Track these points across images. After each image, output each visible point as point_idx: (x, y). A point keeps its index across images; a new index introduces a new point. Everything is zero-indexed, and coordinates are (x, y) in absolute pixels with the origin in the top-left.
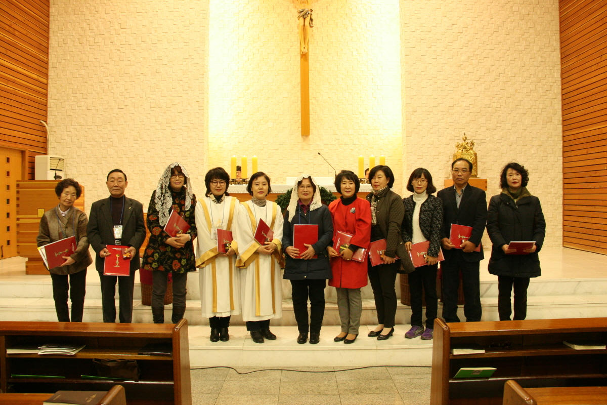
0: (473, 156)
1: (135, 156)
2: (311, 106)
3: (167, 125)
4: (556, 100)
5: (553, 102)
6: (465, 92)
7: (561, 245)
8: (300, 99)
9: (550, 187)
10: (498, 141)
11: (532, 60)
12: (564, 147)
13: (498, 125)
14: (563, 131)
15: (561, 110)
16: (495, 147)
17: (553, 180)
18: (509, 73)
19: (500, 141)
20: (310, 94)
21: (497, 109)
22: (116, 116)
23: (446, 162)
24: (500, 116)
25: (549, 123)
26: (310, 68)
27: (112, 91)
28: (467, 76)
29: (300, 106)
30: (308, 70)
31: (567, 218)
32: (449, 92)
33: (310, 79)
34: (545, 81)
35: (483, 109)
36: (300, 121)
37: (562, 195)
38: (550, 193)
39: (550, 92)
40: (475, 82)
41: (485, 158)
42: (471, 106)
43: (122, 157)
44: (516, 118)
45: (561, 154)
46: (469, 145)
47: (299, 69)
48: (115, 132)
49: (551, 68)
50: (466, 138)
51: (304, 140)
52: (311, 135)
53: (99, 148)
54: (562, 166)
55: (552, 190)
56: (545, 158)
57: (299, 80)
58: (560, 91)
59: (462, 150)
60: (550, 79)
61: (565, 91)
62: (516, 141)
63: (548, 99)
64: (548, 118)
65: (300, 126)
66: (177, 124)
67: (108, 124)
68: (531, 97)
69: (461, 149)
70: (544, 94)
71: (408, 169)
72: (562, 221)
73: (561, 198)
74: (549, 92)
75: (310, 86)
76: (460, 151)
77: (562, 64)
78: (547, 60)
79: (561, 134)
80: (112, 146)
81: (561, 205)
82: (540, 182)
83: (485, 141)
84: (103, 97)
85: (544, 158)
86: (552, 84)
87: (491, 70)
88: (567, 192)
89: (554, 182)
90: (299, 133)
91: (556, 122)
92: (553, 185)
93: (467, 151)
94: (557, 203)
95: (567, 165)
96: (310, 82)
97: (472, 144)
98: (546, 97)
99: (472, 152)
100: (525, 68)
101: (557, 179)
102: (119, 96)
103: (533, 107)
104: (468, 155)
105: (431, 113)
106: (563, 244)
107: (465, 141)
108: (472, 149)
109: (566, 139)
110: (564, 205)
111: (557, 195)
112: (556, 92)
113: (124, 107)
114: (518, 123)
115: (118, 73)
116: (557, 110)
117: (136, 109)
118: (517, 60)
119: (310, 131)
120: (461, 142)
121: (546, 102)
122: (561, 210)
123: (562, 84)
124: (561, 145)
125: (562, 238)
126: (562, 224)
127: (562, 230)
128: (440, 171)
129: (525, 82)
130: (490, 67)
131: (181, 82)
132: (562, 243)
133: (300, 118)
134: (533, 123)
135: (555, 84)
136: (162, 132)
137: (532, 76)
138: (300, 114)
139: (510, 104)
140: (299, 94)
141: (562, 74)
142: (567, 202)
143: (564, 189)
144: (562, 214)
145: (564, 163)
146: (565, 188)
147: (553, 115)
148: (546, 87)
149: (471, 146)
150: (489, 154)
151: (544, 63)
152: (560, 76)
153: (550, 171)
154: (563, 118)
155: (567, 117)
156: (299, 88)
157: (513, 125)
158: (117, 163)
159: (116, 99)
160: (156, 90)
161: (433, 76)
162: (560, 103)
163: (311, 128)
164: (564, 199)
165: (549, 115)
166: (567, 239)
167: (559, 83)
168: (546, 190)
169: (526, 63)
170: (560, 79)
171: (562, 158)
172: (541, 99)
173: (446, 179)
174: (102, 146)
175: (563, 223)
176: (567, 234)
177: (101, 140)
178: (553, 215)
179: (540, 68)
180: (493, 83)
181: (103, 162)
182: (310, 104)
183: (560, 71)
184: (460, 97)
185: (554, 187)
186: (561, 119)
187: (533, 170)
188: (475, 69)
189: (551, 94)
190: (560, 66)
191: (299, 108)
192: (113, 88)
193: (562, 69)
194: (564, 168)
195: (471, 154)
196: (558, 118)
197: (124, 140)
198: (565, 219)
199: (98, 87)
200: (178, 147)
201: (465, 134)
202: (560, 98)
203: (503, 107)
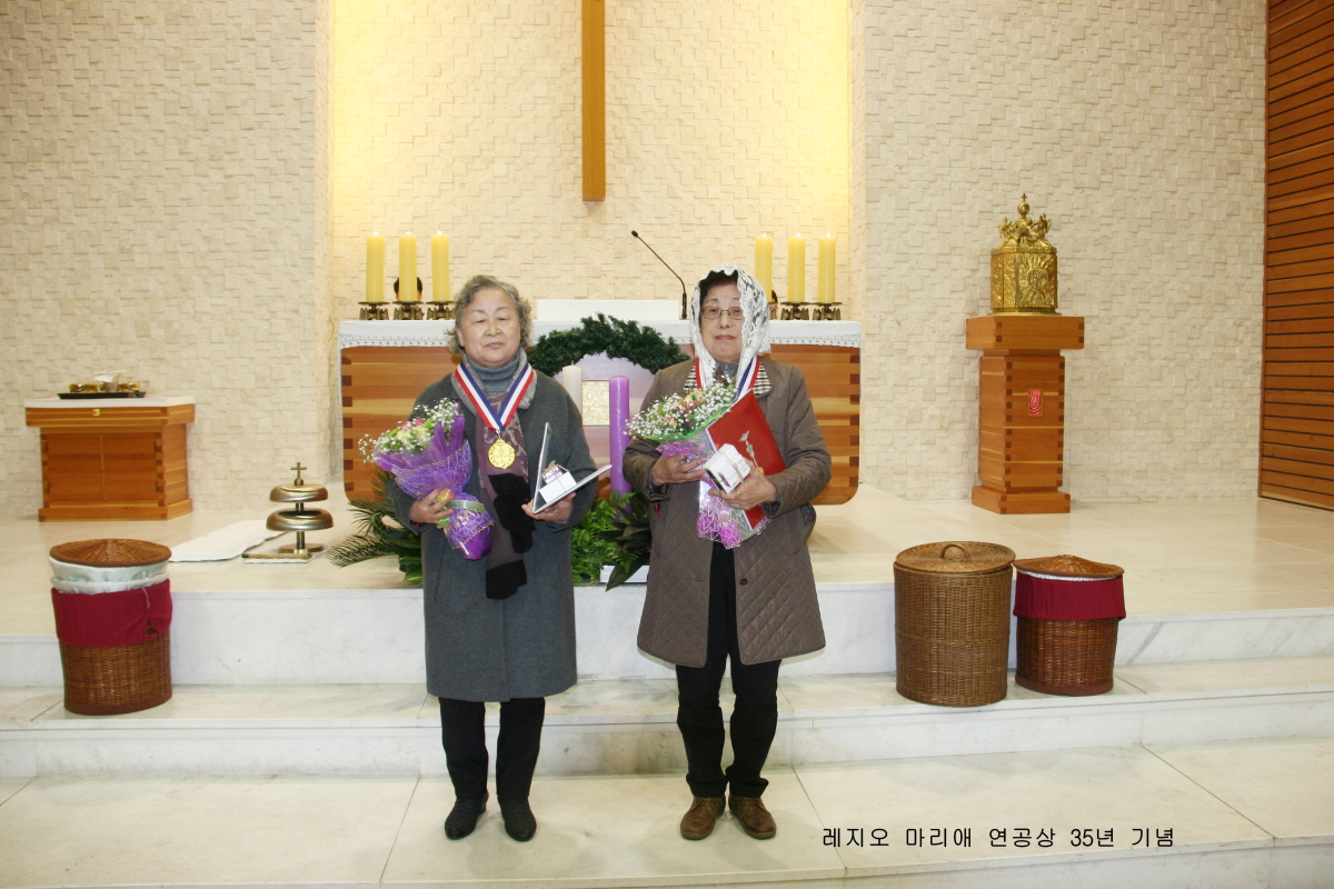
0: (1049, 257)
1: (122, 250)
2: (609, 121)
3: (213, 164)
4: (1251, 116)
5: (1246, 123)
6: (1022, 88)
7: (1255, 493)
8: (580, 101)
9: (1231, 343)
10: (1103, 221)
11: (1195, 10)
12: (1268, 239)
13: (1104, 178)
14: (1269, 198)
15: (1262, 144)
16: (1097, 235)
17: (1240, 325)
18: (1136, 42)
19: (1108, 220)
20: (608, 89)
21: (1102, 135)
22: (66, 136)
23: (968, 273)
24: (1109, 154)
25: (1233, 177)
26: (608, 20)
27: (54, 66)
28: (1026, 46)
29: (579, 121)
30: (603, 26)
31: (1270, 423)
32: (981, 86)
33: (608, 50)
34: (1226, 67)
35: (1065, 133)
36: (580, 162)
37: (1261, 365)
38: (1232, 357)
39: (1238, 94)
40: (1048, 62)
41: (1070, 263)
42: (1037, 125)
43: (86, 254)
44: (1151, 160)
45: (1260, 257)
46: (1036, 227)
47: (580, 23)
48: (66, 182)
49: (1243, 33)
50: (1027, 207)
51: (591, 211)
52: (608, 199)
53: (21, 228)
54: (1261, 289)
55: (1237, 350)
56: (1222, 267)
57: (577, 51)
58: (1262, 93)
59: (1019, 241)
60: (1239, 60)
61: (1277, 94)
62: (1148, 222)
63: (1232, 115)
64: (1232, 162)
65: (580, 174)
66: (242, 160)
67: (44, 159)
68: (1189, 106)
69: (1016, 236)
70: (1223, 101)
71: (869, 290)
72: (1257, 431)
73: (1259, 372)
74: (1234, 95)
75: (607, 68)
76: (1013, 242)
77: (1270, 23)
78: (1233, 12)
79: (1262, 207)
80: (57, 221)
81: (1258, 391)
82: (1207, 329)
83: (1072, 219)
84: (27, 81)
85: (1217, 267)
86: (1242, 74)
87: (1090, 31)
88: (1274, 354)
89: (1242, 330)
90: (577, 192)
91: (1251, 175)
92: (1240, 338)
93: (1031, 242)
94: (1247, 384)
95: (1276, 286)
96: (607, 57)
97: (1044, 225)
98: (1227, 108)
99: (1043, 245)
100: (1175, 30)
101: (1248, 323)
102: (73, 81)
103: (1195, 134)
104: (1036, 252)
105: (931, 141)
106: (1260, 489)
107: (1024, 214)
108: (1042, 237)
109: (1276, 218)
110: (1265, 389)
111: (1248, 364)
112: (1252, 95)
113: (88, 112)
114: (1156, 174)
115: (69, 13)
116: (1255, 144)
117: (124, 119)
118: (1156, 7)
119: (607, 187)
120: (1016, 217)
121: (1227, 121)
122: (1256, 402)
123: (1269, 76)
124: (1262, 234)
125: (1256, 474)
126: (1257, 439)
127: (1257, 454)
128: (956, 296)
129: (1174, 67)
130: (1087, 23)
131: (251, 45)
132: (1256, 486)
133: (578, 153)
134: (1193, 176)
135: (1252, 75)
136: (199, 184)
137: (1194, 52)
138: (579, 142)
139: (1137, 123)
140: (577, 89)
141: (1270, 48)
142: (1272, 382)
143: (1266, 348)
144: (1258, 412)
145: (1267, 280)
146: (1269, 344)
147: (1242, 157)
148: (1227, 81)
149: (1039, 228)
150: (1079, 255)
151: (1223, 18)
152: (1263, 55)
153: (1232, 302)
154: (1268, 164)
155: (1280, 161)
156: (578, 72)
157: (1144, 180)
158: (72, 269)
159: (66, 90)
160: (181, 66)
161: (939, 42)
162: (1263, 124)
163: (608, 180)
164: (1265, 376)
165: (1234, 157)
166: (1271, 477)
167: (1261, 72)
168: (1221, 350)
169: (1180, 16)
170: (1263, 62)
171: (1262, 268)
172: (1213, 114)
173: (969, 317)
174: (29, 220)
175: (1262, 436)
176: (1270, 463)
177: (24, 204)
178: (1236, 415)
179: (1214, 31)
180: (1094, 66)
181: (31, 266)
182: (607, 114)
183: (1264, 42)
184: (1009, 102)
185: (1241, 342)
186: (1263, 166)
187: (1190, 297)
188: (1049, 28)
189: (1239, 102)
190: (1264, 27)
191: (576, 126)
192: (54, 56)
193: (1269, 37)
194: (1267, 294)
195: (1043, 251)
196: (1255, 165)
197: (90, 204)
198: (1267, 425)
199: (11, 52)
200: (245, 225)
201: (1024, 197)
202: (1261, 111)
203: (1118, 130)
